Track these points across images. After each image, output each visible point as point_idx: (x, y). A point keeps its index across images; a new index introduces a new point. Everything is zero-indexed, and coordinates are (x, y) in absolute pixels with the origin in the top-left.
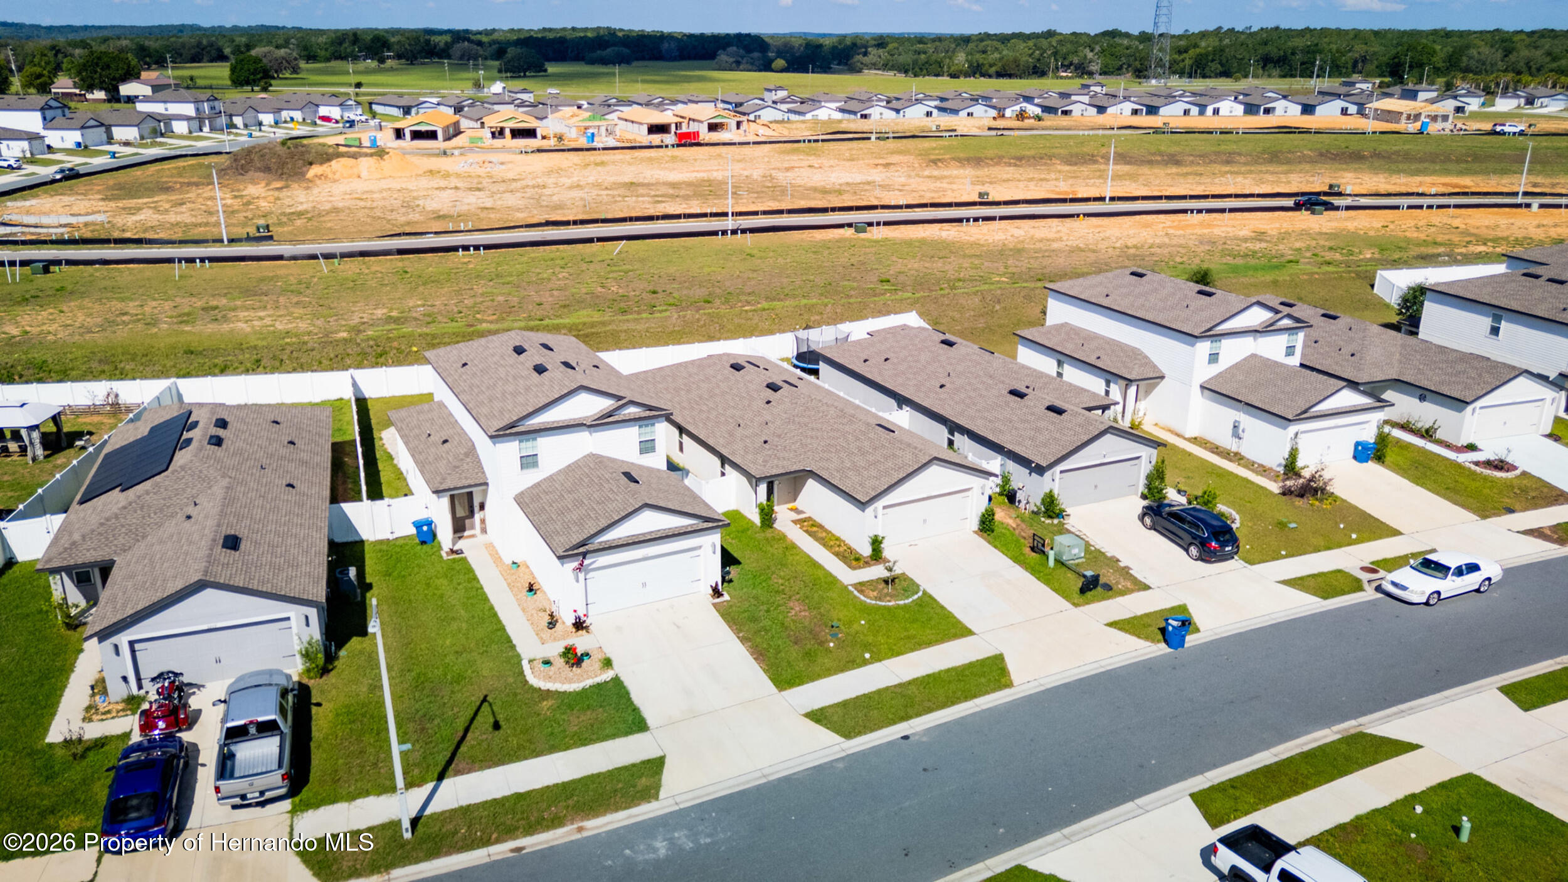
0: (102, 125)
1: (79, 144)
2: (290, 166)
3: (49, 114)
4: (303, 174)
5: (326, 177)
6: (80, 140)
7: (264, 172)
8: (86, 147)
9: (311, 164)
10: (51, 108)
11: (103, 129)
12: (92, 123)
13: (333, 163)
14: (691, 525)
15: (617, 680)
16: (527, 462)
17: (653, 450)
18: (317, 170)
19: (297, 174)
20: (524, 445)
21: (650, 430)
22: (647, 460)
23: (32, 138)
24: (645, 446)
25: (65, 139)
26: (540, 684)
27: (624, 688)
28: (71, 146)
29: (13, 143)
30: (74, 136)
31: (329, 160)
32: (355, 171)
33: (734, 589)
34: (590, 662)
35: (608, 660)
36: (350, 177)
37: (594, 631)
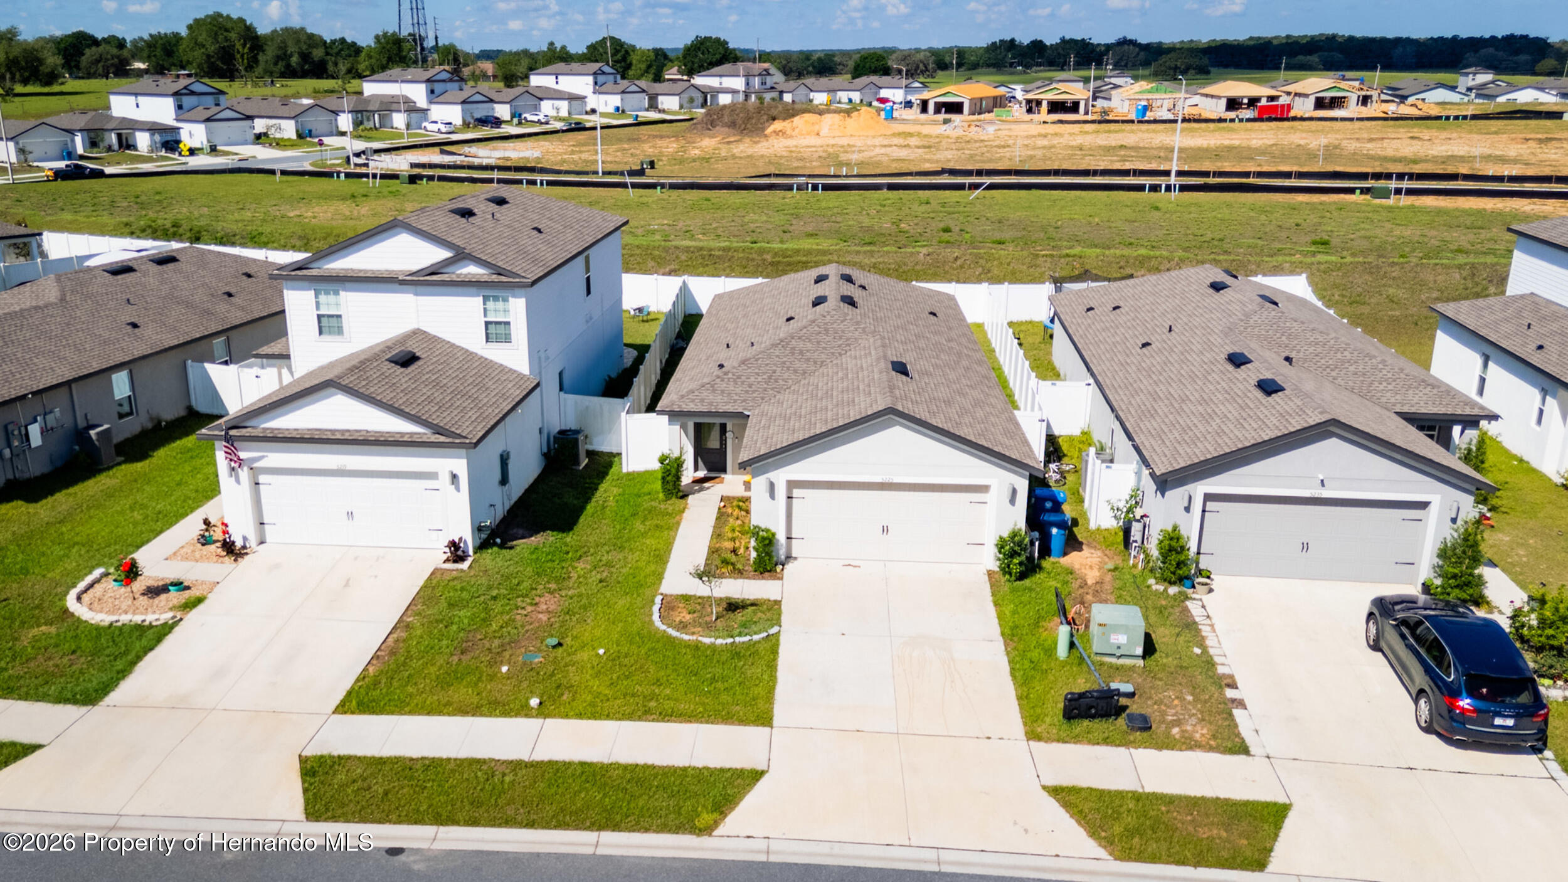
0: (644, 91)
1: (617, 109)
2: (754, 121)
3: (601, 79)
4: (764, 129)
5: (784, 133)
6: (618, 103)
7: (729, 127)
8: (623, 111)
9: (774, 119)
10: (604, 73)
11: (647, 96)
12: (634, 88)
13: (796, 119)
14: (412, 434)
15: (167, 629)
16: (328, 324)
17: (507, 339)
18: (777, 125)
19: (757, 129)
20: (323, 298)
21: (500, 305)
22: (496, 353)
23: (573, 98)
24: (496, 331)
25: (607, 103)
26: (71, 602)
27: (159, 639)
28: (611, 110)
29: (557, 103)
30: (615, 101)
31: (793, 116)
32: (816, 128)
33: (493, 558)
34: (175, 597)
35: (199, 600)
36: (808, 134)
37: (244, 562)
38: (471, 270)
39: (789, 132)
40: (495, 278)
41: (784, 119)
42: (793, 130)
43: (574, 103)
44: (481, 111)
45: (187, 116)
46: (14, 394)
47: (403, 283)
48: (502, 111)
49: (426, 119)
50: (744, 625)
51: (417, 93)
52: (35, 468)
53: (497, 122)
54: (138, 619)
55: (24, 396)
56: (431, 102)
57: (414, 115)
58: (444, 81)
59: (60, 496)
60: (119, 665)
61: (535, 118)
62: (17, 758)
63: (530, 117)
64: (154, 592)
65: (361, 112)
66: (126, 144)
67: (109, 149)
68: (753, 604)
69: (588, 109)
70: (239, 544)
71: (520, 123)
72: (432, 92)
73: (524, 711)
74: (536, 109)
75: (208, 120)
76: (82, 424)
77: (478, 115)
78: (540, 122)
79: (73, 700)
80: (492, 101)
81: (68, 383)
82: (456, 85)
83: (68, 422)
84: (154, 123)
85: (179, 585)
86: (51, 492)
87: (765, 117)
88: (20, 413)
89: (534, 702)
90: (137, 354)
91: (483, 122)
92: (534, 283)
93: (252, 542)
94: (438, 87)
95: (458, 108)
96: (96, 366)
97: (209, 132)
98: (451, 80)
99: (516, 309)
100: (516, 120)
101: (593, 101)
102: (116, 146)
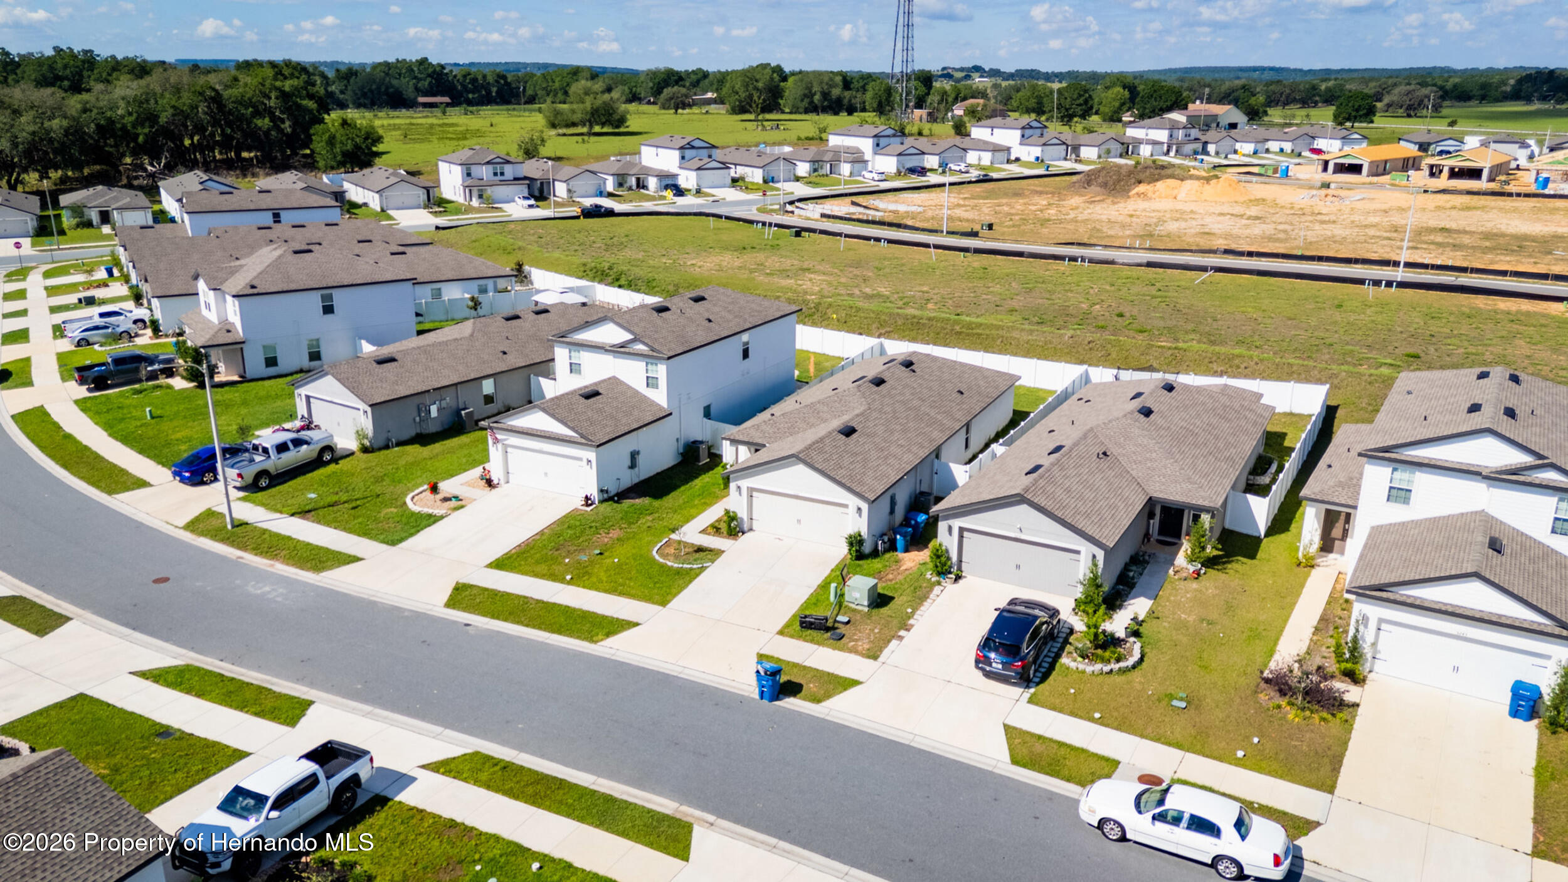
0: (1064, 143)
1: (1037, 159)
3: (1028, 132)
4: (1129, 191)
5: (1145, 195)
6: (1039, 155)
8: (1042, 161)
10: (1031, 127)
11: (1064, 147)
12: (1055, 141)
14: (571, 436)
15: (442, 517)
16: (574, 368)
17: (656, 387)
18: (1141, 188)
19: (1124, 190)
20: (573, 354)
21: (654, 367)
22: (650, 393)
23: (996, 149)
24: (651, 382)
25: (1030, 153)
26: (408, 500)
27: (434, 522)
28: (1032, 159)
29: (983, 154)
30: (1037, 151)
31: (1157, 180)
32: (1176, 191)
33: (607, 508)
34: (453, 503)
35: (462, 507)
36: (1167, 197)
37: (494, 491)
38: (640, 347)
39: (1150, 194)
40: (651, 353)
41: (1149, 183)
42: (1154, 192)
43: (996, 154)
44: (912, 162)
45: (687, 164)
46: (425, 388)
47: (607, 351)
48: (932, 161)
49: (866, 169)
50: (695, 560)
51: (865, 145)
52: (432, 428)
53: (922, 171)
54: (430, 511)
55: (428, 391)
56: (875, 153)
57: (857, 165)
58: (888, 136)
59: (437, 445)
60: (413, 531)
61: (957, 168)
62: (353, 562)
63: (954, 167)
64: (446, 499)
65: (817, 161)
66: (641, 185)
67: (630, 189)
68: (711, 550)
69: (1013, 158)
70: (495, 482)
71: (944, 172)
72: (878, 145)
73: (562, 581)
74: (962, 159)
75: (699, 169)
76: (461, 406)
77: (909, 165)
78: (961, 171)
79: (387, 543)
80: (923, 153)
81: (456, 385)
82: (898, 140)
83: (454, 405)
84: (662, 171)
85: (456, 497)
86: (434, 442)
87: (1133, 180)
88: (427, 399)
89: (568, 577)
90: (498, 370)
91: (912, 171)
92: (669, 358)
93: (502, 482)
94: (883, 141)
95: (894, 159)
96: (473, 376)
97: (698, 178)
98: (894, 136)
99: (661, 371)
100: (940, 170)
101: (1018, 151)
102: (634, 187)
